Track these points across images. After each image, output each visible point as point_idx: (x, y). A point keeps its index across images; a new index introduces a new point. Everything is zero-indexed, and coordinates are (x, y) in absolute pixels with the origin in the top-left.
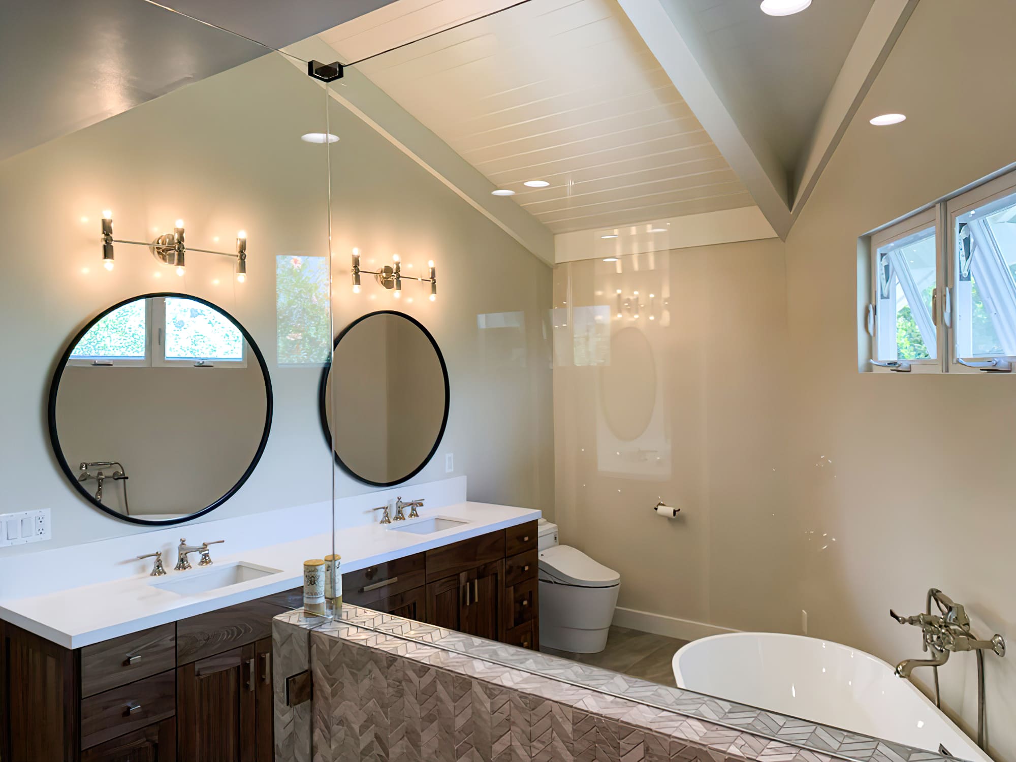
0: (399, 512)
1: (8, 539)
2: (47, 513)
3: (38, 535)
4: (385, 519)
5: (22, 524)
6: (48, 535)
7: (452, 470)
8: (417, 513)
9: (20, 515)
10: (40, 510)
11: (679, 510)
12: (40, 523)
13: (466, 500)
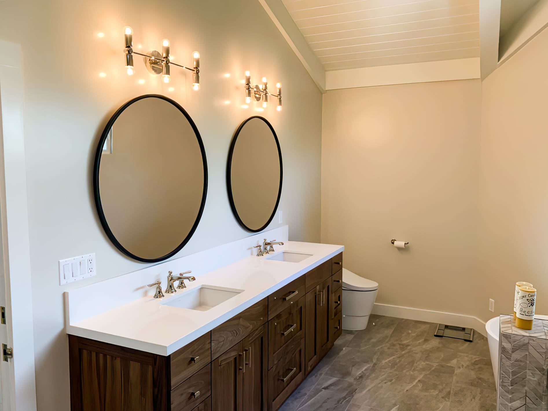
0: (265, 248)
1: (73, 276)
2: (93, 255)
3: (90, 273)
4: (260, 253)
5: (80, 265)
6: (94, 273)
7: (282, 222)
8: (273, 249)
9: (78, 258)
10: (90, 255)
11: (408, 243)
12: (90, 264)
13: (288, 240)
